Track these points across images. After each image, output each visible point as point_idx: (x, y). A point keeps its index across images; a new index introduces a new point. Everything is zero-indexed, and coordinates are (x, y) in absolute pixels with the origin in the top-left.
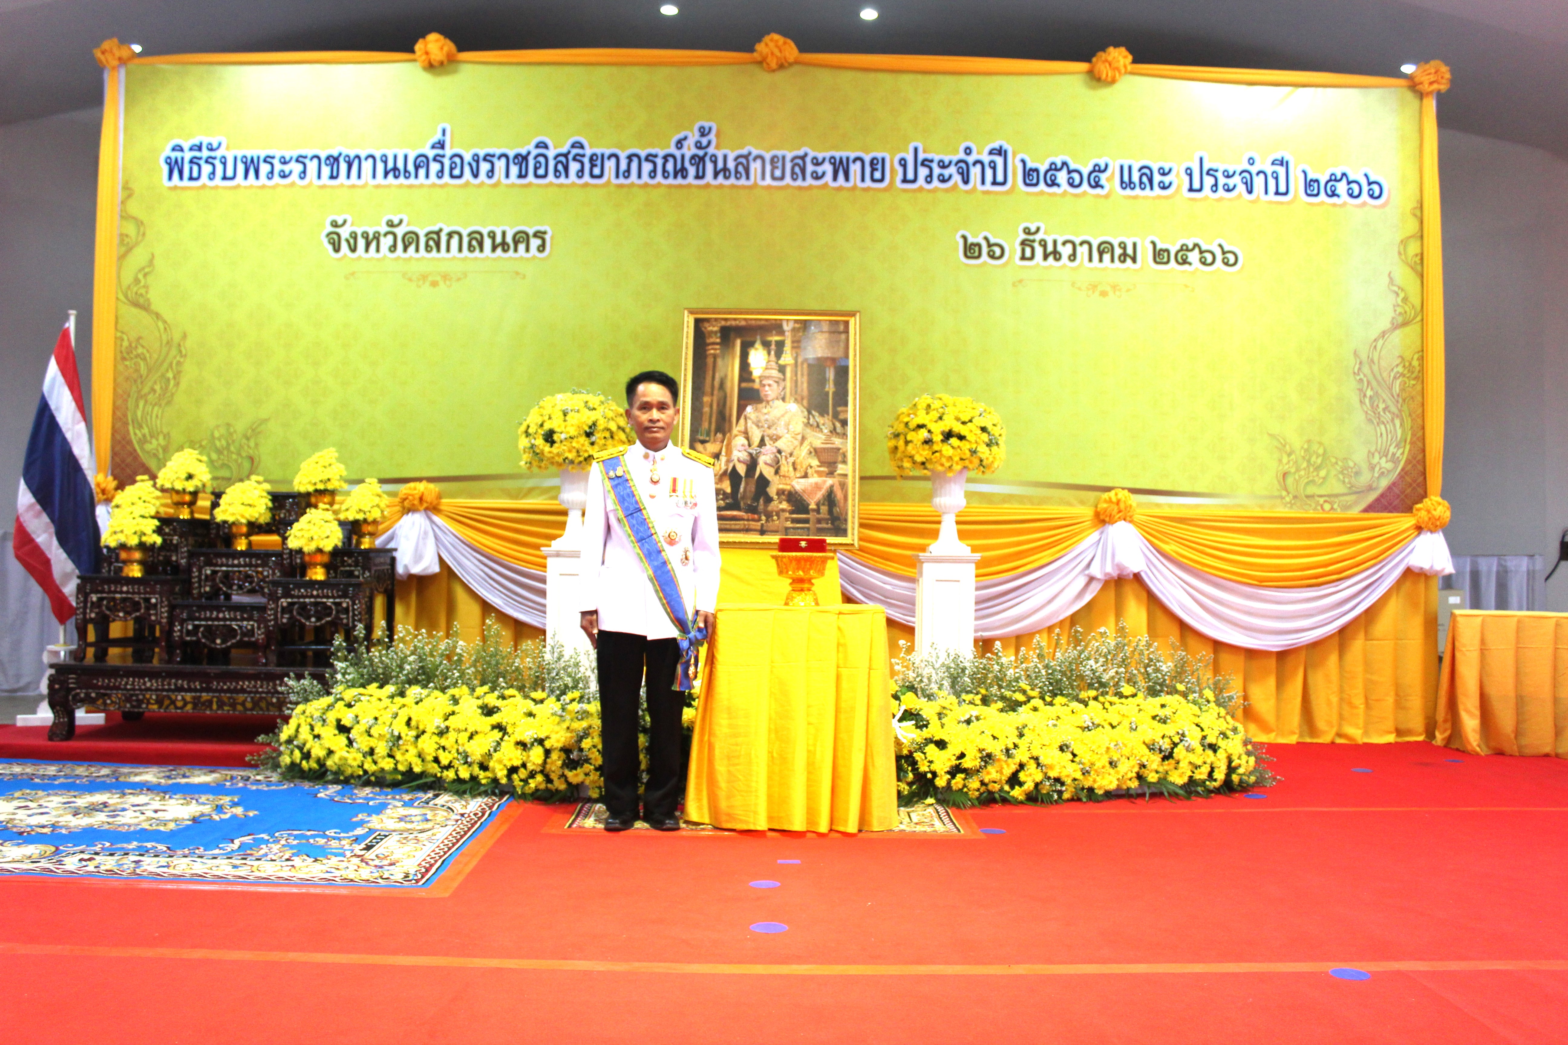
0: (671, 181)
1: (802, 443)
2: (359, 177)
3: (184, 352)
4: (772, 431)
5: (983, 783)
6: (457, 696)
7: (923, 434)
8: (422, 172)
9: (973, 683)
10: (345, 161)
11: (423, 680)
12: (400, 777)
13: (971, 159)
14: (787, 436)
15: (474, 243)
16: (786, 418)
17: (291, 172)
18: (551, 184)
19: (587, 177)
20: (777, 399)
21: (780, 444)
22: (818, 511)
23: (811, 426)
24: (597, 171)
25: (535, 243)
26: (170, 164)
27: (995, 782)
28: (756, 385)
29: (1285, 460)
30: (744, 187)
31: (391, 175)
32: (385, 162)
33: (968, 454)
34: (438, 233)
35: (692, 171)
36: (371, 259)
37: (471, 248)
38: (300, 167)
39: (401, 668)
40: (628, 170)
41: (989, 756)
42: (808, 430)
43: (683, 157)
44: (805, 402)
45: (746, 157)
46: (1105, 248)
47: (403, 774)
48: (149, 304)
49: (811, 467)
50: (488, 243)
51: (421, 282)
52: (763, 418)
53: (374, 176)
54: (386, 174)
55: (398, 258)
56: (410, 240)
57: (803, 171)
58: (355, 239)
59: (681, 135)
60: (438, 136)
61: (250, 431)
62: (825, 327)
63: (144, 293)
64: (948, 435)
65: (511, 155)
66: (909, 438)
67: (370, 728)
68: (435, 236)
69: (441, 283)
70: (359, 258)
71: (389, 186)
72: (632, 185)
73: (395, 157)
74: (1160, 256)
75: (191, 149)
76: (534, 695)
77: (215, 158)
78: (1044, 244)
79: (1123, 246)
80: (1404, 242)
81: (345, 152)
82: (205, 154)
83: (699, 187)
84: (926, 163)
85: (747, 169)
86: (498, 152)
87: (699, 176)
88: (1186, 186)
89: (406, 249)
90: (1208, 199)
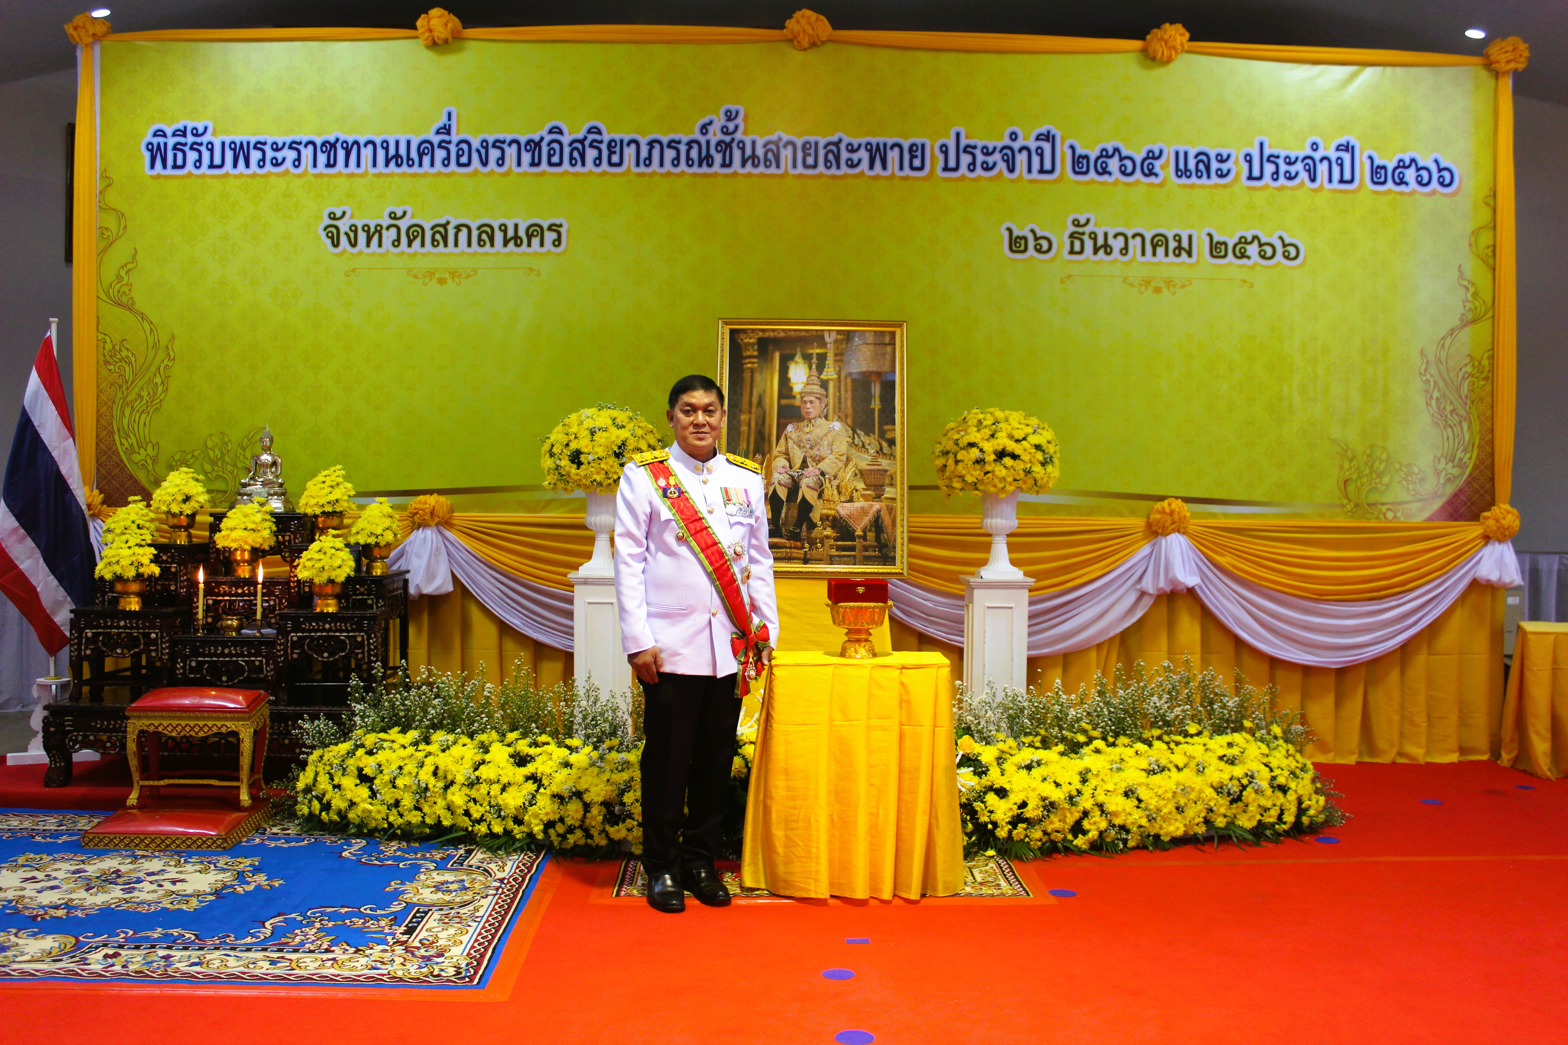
0: (695, 169)
1: (846, 465)
2: (358, 165)
3: (172, 355)
4: (815, 452)
5: (1045, 833)
6: (487, 742)
7: (974, 453)
8: (426, 160)
9: (1032, 724)
10: (343, 147)
11: (448, 724)
12: (428, 831)
13: (1016, 145)
14: (831, 456)
15: (484, 237)
16: (830, 437)
17: (284, 159)
18: (567, 173)
19: (605, 165)
20: (820, 417)
21: (823, 466)
22: (864, 538)
23: (856, 445)
24: (615, 159)
25: (550, 236)
26: (151, 151)
27: (1058, 832)
28: (797, 402)
29: (1346, 466)
30: (773, 176)
31: (393, 163)
32: (387, 149)
33: (1022, 473)
34: (445, 226)
35: (718, 158)
36: (373, 254)
37: (481, 242)
38: (293, 155)
39: (425, 712)
40: (649, 158)
41: (1052, 804)
42: (853, 451)
43: (708, 142)
44: (849, 421)
45: (776, 143)
46: (1158, 242)
47: (430, 827)
48: (133, 304)
49: (857, 490)
50: (499, 236)
51: (428, 280)
52: (805, 437)
53: (375, 165)
54: (388, 162)
55: (402, 253)
56: (415, 233)
57: (837, 158)
58: (356, 232)
59: (706, 120)
60: (443, 120)
61: (246, 440)
62: (870, 340)
63: (128, 292)
64: (1001, 455)
65: (523, 140)
66: (959, 457)
67: (395, 779)
68: (442, 230)
69: (449, 280)
70: (360, 253)
71: (391, 175)
72: (654, 173)
73: (397, 142)
74: (1217, 249)
75: (174, 135)
76: (568, 741)
77: (201, 144)
78: (1094, 237)
79: (1178, 238)
80: (1475, 233)
81: (343, 137)
82: (190, 139)
83: (726, 176)
84: (969, 149)
85: (777, 157)
86: (508, 138)
87: (726, 165)
88: (1245, 174)
89: (410, 243)
90: (1268, 187)
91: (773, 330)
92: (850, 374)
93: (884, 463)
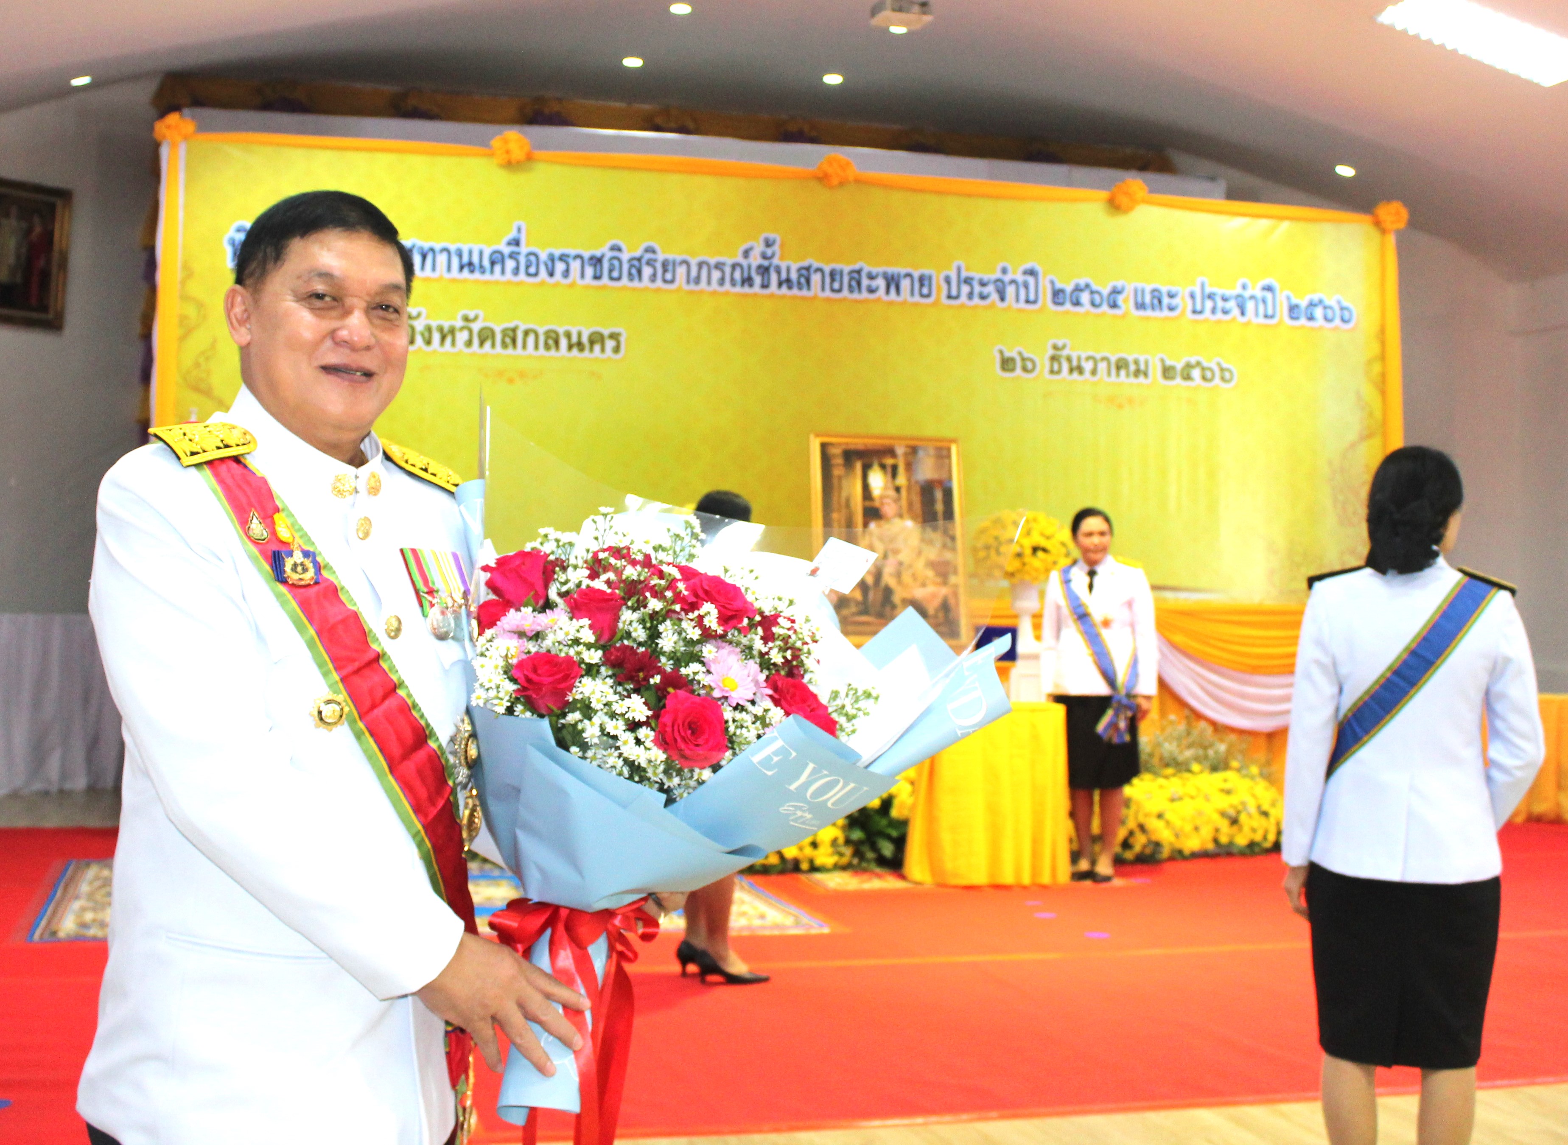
0: (738, 289)
2: (434, 270)
8: (497, 268)
10: (419, 253)
13: (1007, 279)
15: (550, 342)
18: (624, 288)
19: (659, 282)
24: (669, 276)
25: (610, 344)
26: (231, 245)
28: (877, 504)
30: (803, 298)
31: (466, 270)
32: (460, 257)
34: (514, 330)
35: (757, 280)
36: (447, 353)
37: (547, 347)
40: (698, 277)
43: (749, 266)
45: (808, 269)
46: (1121, 365)
48: (211, 390)
50: (563, 343)
51: (497, 379)
53: (449, 270)
54: (462, 268)
55: (474, 354)
56: (486, 336)
57: (859, 283)
58: (430, 332)
59: (747, 245)
60: (513, 234)
62: (932, 453)
63: (207, 380)
64: (1035, 549)
65: (586, 256)
66: (1000, 551)
68: (511, 333)
69: (518, 381)
70: (435, 351)
71: (465, 281)
72: (701, 292)
73: (470, 252)
74: (1168, 372)
78: (1069, 359)
79: (1136, 362)
80: (1369, 362)
81: (418, 243)
83: (765, 296)
84: (968, 281)
85: (808, 281)
86: (573, 252)
87: (765, 286)
88: (1189, 307)
89: (482, 343)
90: (1206, 320)
91: (856, 444)
92: (917, 482)
93: (948, 556)
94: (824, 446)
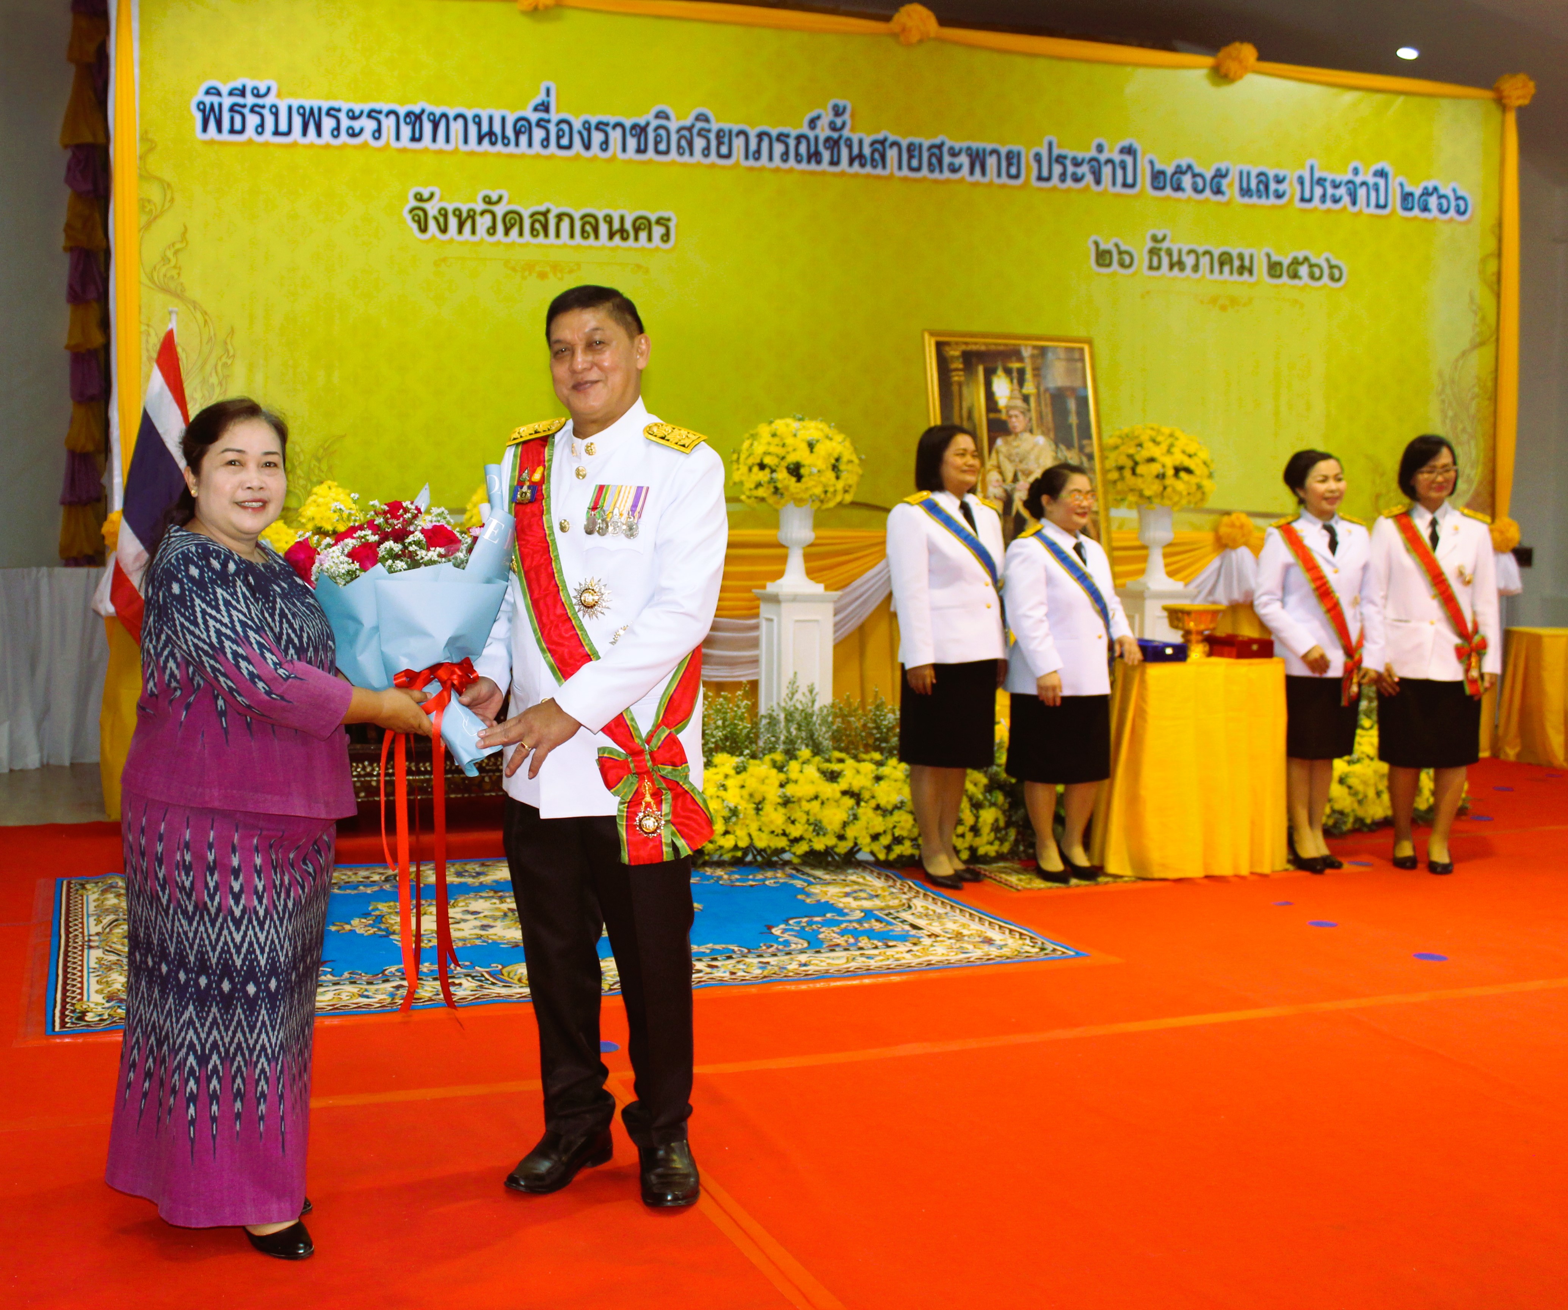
0: (804, 166)
2: (448, 140)
3: (231, 353)
7: (1154, 467)
8: (524, 139)
10: (429, 120)
13: (1103, 158)
15: (588, 228)
16: (1036, 451)
17: (362, 130)
18: (673, 163)
19: (713, 156)
24: (724, 150)
25: (658, 231)
26: (204, 111)
28: (1003, 416)
30: (879, 177)
31: (486, 141)
32: (479, 124)
33: (1194, 487)
34: (545, 214)
35: (826, 155)
36: (466, 243)
37: (584, 234)
38: (373, 125)
40: (758, 151)
43: (816, 138)
45: (883, 142)
46: (1225, 260)
48: (183, 290)
50: (603, 229)
51: (527, 273)
53: (466, 141)
54: (480, 139)
55: (498, 243)
56: (512, 221)
57: (940, 161)
58: (446, 216)
59: (814, 114)
60: (541, 97)
61: (321, 450)
62: (1062, 354)
63: (176, 276)
64: (1178, 469)
65: (628, 125)
68: (542, 218)
69: (551, 275)
70: (451, 241)
71: (485, 154)
72: (762, 169)
73: (491, 119)
74: (1274, 269)
75: (231, 94)
77: (263, 107)
78: (1169, 253)
79: (1241, 257)
80: (1484, 260)
81: (429, 109)
82: (250, 100)
83: (834, 175)
84: (1060, 159)
85: (883, 157)
86: (612, 120)
87: (834, 163)
88: (1298, 195)
89: (507, 232)
90: (1315, 209)
91: (976, 344)
92: (1046, 390)
94: (939, 346)
